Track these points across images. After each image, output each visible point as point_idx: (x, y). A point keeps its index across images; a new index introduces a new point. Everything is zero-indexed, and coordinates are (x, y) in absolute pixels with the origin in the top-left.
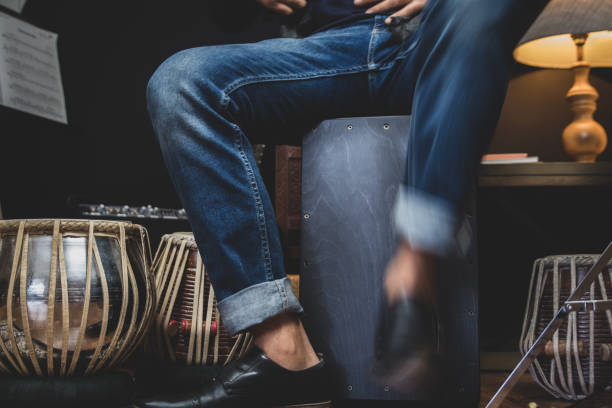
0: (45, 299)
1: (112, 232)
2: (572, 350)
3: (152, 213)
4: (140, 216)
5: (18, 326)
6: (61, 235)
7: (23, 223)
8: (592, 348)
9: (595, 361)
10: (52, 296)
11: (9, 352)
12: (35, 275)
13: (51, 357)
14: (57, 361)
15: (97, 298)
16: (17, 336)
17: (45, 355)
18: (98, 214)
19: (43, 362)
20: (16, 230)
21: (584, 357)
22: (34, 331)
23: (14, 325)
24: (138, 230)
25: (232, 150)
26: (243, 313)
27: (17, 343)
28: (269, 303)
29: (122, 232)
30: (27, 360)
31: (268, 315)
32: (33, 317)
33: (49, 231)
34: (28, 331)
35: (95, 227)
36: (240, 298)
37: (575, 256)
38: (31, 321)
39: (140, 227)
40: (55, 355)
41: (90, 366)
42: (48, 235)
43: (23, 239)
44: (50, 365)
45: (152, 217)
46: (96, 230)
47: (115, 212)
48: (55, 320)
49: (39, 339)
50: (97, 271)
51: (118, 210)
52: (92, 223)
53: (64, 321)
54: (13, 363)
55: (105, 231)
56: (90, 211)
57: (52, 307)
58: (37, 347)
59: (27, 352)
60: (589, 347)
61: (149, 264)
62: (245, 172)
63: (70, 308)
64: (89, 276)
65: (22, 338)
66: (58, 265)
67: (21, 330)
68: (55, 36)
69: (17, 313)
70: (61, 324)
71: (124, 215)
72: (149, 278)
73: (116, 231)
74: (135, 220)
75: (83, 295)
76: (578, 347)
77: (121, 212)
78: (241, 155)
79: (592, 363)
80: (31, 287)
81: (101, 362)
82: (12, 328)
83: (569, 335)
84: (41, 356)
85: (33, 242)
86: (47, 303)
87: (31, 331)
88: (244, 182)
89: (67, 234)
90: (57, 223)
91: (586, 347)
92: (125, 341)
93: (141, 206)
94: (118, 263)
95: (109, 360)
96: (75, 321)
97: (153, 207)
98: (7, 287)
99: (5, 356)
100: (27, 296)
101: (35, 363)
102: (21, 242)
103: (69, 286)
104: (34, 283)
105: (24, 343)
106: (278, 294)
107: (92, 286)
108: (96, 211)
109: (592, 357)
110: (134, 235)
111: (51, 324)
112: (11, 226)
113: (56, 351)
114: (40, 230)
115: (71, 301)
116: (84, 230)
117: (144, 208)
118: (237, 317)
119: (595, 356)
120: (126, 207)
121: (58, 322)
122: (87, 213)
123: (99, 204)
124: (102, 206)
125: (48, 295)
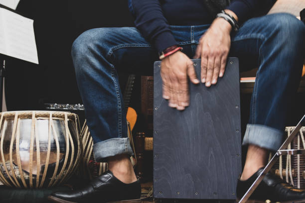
0: (28, 150)
1: (61, 117)
2: (289, 174)
3: (81, 108)
4: (74, 109)
5: (15, 164)
6: (36, 119)
7: (17, 113)
8: (299, 173)
9: (300, 179)
10: (32, 149)
11: (11, 176)
12: (23, 138)
13: (31, 178)
14: (34, 181)
15: (54, 149)
16: (15, 168)
17: (29, 177)
18: (54, 108)
19: (27, 181)
20: (14, 116)
21: (295, 177)
22: (23, 166)
23: (13, 163)
24: (73, 116)
25: (110, 76)
26: (106, 150)
27: (14, 172)
28: (119, 148)
29: (66, 117)
30: (20, 180)
31: (117, 153)
32: (22, 159)
33: (30, 117)
34: (20, 165)
35: (53, 115)
36: (106, 143)
37: (290, 127)
38: (21, 161)
39: (75, 115)
40: (33, 178)
41: (51, 183)
42: (30, 118)
43: (17, 121)
44: (31, 183)
45: (80, 109)
46: (53, 116)
47: (62, 107)
48: (33, 160)
49: (25, 170)
50: (54, 136)
51: (64, 106)
52: (51, 113)
53: (38, 161)
54: (13, 182)
55: (57, 117)
56: (50, 107)
57: (32, 154)
58: (25, 174)
59: (20, 176)
60: (297, 172)
61: (79, 133)
62: (114, 86)
63: (41, 155)
64: (50, 138)
65: (17, 169)
66: (35, 133)
67: (16, 166)
68: (32, 21)
69: (14, 157)
70: (36, 163)
71: (67, 109)
72: (79, 139)
73: (63, 117)
74: (72, 111)
75: (47, 148)
76: (292, 173)
77: (65, 107)
78: (113, 79)
79: (299, 181)
80: (21, 144)
81: (56, 181)
82: (12, 165)
83: (287, 167)
84: (27, 178)
85: (22, 122)
86: (29, 152)
87: (22, 166)
88: (114, 91)
89: (38, 118)
90: (34, 113)
91: (296, 173)
92: (68, 171)
93: (75, 104)
94: (64, 132)
95: (59, 180)
96: (43, 161)
97: (81, 105)
98: (10, 144)
99: (9, 178)
100: (19, 148)
101: (24, 182)
102: (17, 122)
103: (40, 144)
104: (22, 142)
105: (18, 172)
106: (123, 144)
107: (51, 144)
108: (53, 107)
109: (299, 178)
110: (72, 118)
111: (31, 162)
112: (12, 115)
113: (34, 176)
114: (26, 116)
115: (41, 151)
116: (47, 116)
117: (76, 105)
118: (103, 151)
119: (300, 177)
120: (68, 105)
121: (35, 161)
122: (48, 108)
123: (54, 103)
124: (56, 104)
125: (29, 148)
